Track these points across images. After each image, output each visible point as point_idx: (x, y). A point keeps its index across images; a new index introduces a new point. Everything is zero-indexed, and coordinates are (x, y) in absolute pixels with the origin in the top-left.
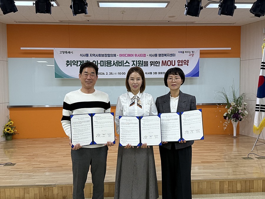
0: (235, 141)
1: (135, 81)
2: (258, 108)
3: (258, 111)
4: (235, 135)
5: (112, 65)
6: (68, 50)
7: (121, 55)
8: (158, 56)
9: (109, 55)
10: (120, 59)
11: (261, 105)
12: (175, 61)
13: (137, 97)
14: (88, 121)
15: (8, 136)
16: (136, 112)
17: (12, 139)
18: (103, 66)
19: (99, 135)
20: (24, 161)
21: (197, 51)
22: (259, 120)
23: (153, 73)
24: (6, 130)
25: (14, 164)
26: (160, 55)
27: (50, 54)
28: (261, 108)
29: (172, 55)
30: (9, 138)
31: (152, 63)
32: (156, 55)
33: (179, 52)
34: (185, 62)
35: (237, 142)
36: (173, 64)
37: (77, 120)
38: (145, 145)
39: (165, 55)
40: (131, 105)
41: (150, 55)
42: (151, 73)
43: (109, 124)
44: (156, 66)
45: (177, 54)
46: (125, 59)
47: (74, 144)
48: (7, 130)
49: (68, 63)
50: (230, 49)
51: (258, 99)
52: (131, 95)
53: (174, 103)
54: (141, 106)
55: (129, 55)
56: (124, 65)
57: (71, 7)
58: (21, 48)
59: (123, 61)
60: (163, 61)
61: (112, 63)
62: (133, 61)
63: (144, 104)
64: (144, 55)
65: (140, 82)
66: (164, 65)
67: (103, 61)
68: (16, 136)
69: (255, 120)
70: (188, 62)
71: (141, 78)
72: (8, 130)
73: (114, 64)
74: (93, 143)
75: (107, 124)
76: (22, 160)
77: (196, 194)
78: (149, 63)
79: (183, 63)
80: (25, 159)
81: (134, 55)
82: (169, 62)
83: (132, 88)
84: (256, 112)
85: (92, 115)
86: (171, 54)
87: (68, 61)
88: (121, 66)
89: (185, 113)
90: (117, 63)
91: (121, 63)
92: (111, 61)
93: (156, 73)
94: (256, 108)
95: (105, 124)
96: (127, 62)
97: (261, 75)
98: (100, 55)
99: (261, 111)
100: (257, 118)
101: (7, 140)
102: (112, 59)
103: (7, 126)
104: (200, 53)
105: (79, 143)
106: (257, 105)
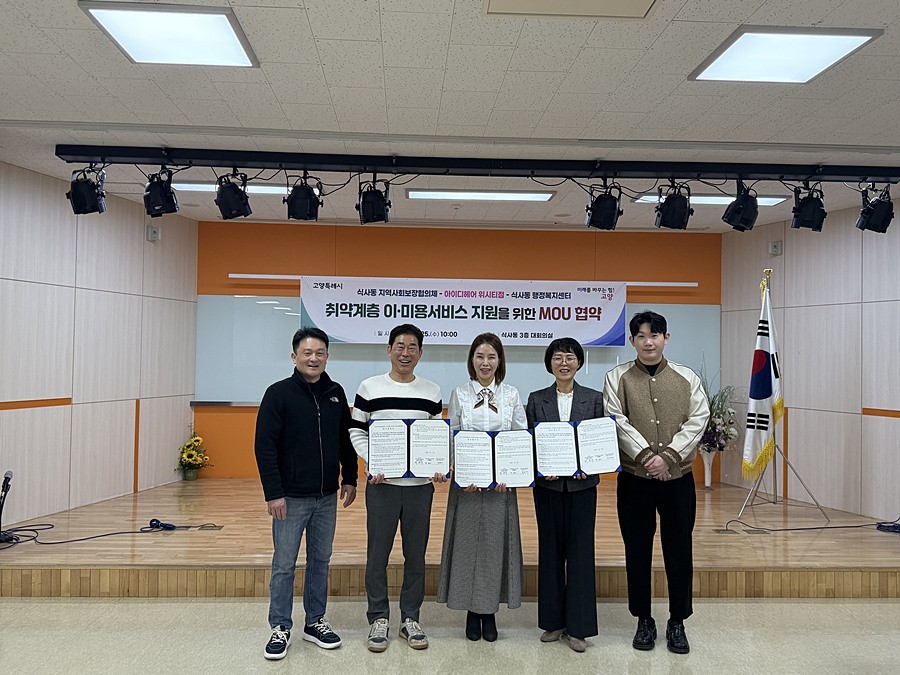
0: (708, 496)
1: (486, 361)
2: (753, 421)
3: (753, 427)
4: (708, 483)
5: (428, 314)
6: (331, 280)
7: (448, 294)
8: (531, 296)
9: (421, 294)
10: (447, 302)
11: (760, 416)
12: (569, 309)
13: (488, 391)
14: (401, 433)
15: (189, 470)
16: (487, 419)
17: (197, 477)
18: (408, 316)
19: (420, 460)
20: (237, 522)
21: (620, 288)
22: (755, 447)
23: (519, 335)
24: (185, 456)
25: (220, 528)
26: (536, 295)
27: (294, 288)
28: (759, 422)
29: (564, 295)
30: (190, 474)
31: (517, 313)
32: (527, 295)
33: (579, 289)
34: (593, 311)
35: (713, 499)
36: (566, 316)
37: (381, 430)
38: (503, 485)
39: (548, 295)
40: (476, 406)
41: (514, 295)
42: (515, 335)
43: (441, 440)
44: (527, 318)
45: (575, 293)
46: (456, 302)
47: (373, 472)
48: (188, 457)
49: (331, 309)
50: (696, 285)
51: (752, 401)
52: (478, 387)
53: (565, 403)
54: (495, 410)
55: (467, 294)
56: (455, 315)
57: (357, 207)
58: (231, 276)
59: (453, 307)
60: (542, 309)
61: (429, 310)
62: (476, 308)
63: (503, 406)
64: (501, 295)
65: (495, 361)
66: (545, 318)
67: (408, 306)
68: (205, 471)
69: (746, 448)
70: (599, 313)
71: (497, 356)
72: (190, 456)
73: (432, 312)
74: (409, 474)
75: (437, 440)
76: (234, 519)
77: (606, 596)
78: (511, 313)
79: (589, 314)
80: (239, 518)
81: (478, 294)
82: (556, 311)
83: (480, 374)
84: (748, 429)
85: (409, 422)
86: (562, 294)
87: (330, 305)
88: (448, 317)
89: (583, 423)
90: (438, 310)
91: (448, 310)
92: (426, 307)
93: (526, 335)
94: (749, 421)
95: (434, 439)
96: (461, 308)
97: (757, 348)
98: (400, 293)
99: (759, 428)
100: (751, 445)
101: (185, 478)
102: (428, 302)
103: (188, 447)
104: (627, 292)
105: (382, 473)
106: (750, 415)
